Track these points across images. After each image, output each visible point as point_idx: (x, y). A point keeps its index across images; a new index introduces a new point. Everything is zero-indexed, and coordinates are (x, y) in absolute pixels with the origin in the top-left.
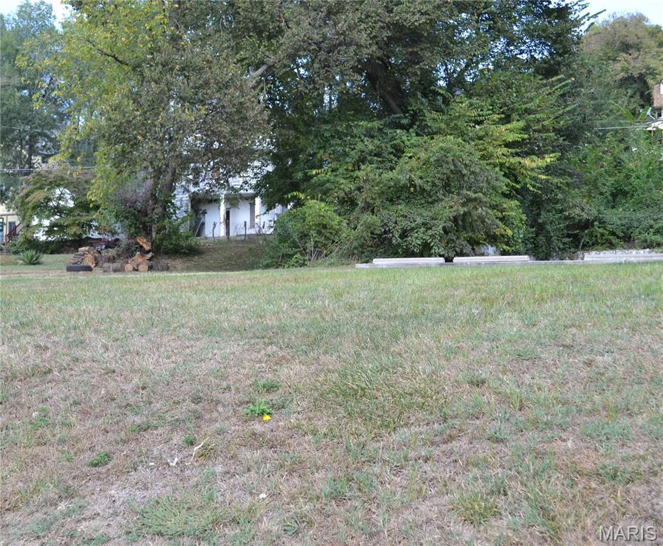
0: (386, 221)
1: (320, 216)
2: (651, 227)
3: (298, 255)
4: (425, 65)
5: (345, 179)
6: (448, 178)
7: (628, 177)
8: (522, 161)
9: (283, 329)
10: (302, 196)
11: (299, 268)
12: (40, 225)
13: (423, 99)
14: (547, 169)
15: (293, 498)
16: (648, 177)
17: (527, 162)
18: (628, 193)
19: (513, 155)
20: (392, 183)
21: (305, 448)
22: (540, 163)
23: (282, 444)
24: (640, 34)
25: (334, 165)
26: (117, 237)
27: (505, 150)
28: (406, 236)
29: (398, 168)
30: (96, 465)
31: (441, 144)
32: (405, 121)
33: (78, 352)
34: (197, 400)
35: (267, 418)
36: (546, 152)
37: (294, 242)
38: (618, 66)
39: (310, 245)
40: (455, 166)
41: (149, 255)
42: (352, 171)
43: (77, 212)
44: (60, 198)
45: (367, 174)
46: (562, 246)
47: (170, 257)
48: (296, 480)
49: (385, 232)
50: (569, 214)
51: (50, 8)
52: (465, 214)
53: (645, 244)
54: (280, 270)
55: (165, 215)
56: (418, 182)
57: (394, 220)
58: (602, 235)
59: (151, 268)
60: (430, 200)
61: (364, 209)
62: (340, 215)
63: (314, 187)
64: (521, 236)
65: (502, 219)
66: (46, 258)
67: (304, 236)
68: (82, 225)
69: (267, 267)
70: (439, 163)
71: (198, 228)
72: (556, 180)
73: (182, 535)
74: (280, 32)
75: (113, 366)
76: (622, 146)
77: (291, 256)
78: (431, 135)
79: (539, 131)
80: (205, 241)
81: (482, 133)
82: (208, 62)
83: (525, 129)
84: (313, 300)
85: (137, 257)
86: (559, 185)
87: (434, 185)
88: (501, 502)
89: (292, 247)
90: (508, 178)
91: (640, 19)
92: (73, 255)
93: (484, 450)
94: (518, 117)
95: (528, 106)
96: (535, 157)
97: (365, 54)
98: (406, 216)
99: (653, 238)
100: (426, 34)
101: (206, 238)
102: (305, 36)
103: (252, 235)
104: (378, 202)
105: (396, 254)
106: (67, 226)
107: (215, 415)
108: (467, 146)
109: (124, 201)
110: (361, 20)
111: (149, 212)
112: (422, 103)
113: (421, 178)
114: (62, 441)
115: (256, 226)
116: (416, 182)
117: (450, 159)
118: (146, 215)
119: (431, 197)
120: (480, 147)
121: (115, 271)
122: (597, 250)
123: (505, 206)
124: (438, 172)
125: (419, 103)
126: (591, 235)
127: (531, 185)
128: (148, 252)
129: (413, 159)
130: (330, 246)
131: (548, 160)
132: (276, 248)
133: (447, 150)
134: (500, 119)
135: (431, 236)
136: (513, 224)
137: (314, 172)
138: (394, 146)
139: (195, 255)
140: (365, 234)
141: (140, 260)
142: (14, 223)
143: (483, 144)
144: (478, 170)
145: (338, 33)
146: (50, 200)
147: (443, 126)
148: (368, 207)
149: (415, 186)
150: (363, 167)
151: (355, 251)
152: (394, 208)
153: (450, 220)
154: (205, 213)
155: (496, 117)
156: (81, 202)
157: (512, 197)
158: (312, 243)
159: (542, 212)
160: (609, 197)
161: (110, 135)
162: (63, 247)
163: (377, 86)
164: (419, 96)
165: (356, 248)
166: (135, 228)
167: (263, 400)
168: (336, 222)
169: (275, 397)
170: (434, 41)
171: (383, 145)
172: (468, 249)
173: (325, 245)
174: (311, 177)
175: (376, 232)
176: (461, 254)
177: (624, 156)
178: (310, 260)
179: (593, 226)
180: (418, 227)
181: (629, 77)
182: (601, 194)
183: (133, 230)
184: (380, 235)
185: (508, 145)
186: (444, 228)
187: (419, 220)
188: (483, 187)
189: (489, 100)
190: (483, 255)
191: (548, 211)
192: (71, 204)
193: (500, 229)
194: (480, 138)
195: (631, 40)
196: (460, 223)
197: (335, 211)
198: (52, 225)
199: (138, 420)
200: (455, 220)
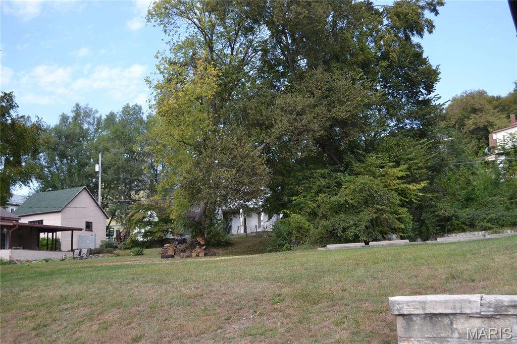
0: (334, 223)
1: (298, 222)
2: (485, 218)
3: (287, 244)
4: (351, 138)
5: (311, 201)
6: (366, 199)
7: (473, 190)
8: (408, 186)
9: (282, 277)
10: (288, 212)
11: (288, 251)
12: (140, 232)
13: (352, 156)
14: (423, 190)
15: (288, 324)
16: (484, 189)
17: (411, 186)
18: (474, 199)
19: (403, 183)
20: (336, 203)
21: (291, 311)
22: (418, 186)
23: (284, 310)
24: (482, 103)
25: (304, 194)
26: (183, 237)
27: (398, 181)
28: (345, 231)
29: (339, 194)
30: (227, 320)
31: (362, 181)
32: (342, 169)
33: (210, 288)
34: (256, 300)
35: (279, 304)
36: (422, 180)
37: (284, 237)
38: (471, 122)
39: (293, 239)
40: (370, 192)
41: (204, 247)
42: (314, 197)
43: (161, 224)
44: (151, 216)
45: (322, 199)
46: (435, 232)
47: (215, 248)
48: (288, 320)
49: (334, 230)
50: (438, 214)
51: (140, 108)
52: (377, 218)
53: (482, 228)
54: (278, 253)
55: (212, 224)
56: (350, 202)
57: (338, 223)
58: (458, 224)
59: (206, 255)
60: (357, 211)
61: (321, 218)
62: (309, 221)
63: (294, 206)
64: (411, 227)
65: (399, 219)
66: (146, 251)
67: (290, 234)
68: (163, 231)
69: (271, 251)
70: (361, 191)
71: (228, 229)
72: (428, 195)
73: (256, 334)
74: (272, 126)
75: (225, 292)
76: (470, 172)
77: (283, 245)
78: (357, 174)
79: (416, 169)
80: (232, 237)
81: (384, 173)
82: (235, 145)
83: (409, 169)
84: (293, 267)
85: (198, 249)
86: (431, 198)
87: (359, 203)
88: (345, 320)
89: (283, 240)
90: (402, 196)
91: (481, 94)
92: (161, 248)
93: (342, 308)
94: (404, 163)
95: (409, 156)
96: (414, 184)
97: (318, 135)
98: (345, 220)
99: (486, 224)
100: (350, 122)
101: (233, 235)
102: (285, 128)
103: (260, 232)
104: (329, 213)
105: (340, 242)
106: (156, 232)
107: (262, 304)
108: (376, 181)
109: (189, 218)
110: (314, 118)
111: (203, 223)
112: (351, 158)
113: (352, 199)
114: (214, 314)
115: (262, 227)
116: (349, 202)
117: (367, 189)
118: (201, 225)
119: (358, 209)
120: (384, 180)
121: (188, 257)
122: (455, 233)
123: (400, 211)
124: (361, 196)
125: (349, 157)
126: (451, 225)
127: (414, 199)
128: (203, 245)
129: (347, 189)
130: (304, 239)
131: (423, 185)
132: (274, 241)
133: (366, 184)
134: (394, 165)
135: (358, 231)
136: (405, 221)
137: (294, 198)
138: (336, 182)
139: (229, 246)
140: (323, 231)
141: (199, 250)
142: (119, 231)
143: (385, 179)
144: (382, 194)
145: (302, 126)
146: (144, 217)
147: (362, 170)
148: (324, 216)
149: (348, 204)
150: (320, 195)
151: (318, 241)
152: (338, 216)
153: (369, 222)
154: (231, 220)
155: (391, 164)
156: (163, 218)
157: (404, 206)
158: (295, 237)
159: (423, 213)
160: (464, 202)
161: (186, 186)
162: (152, 244)
163: (326, 150)
164: (349, 154)
165: (318, 239)
166: (195, 232)
167: (277, 299)
168: (307, 225)
169: (281, 298)
170: (354, 125)
171: (331, 182)
172: (380, 237)
173: (301, 238)
174: (292, 201)
175: (329, 230)
176: (376, 240)
177: (471, 178)
178: (293, 247)
179: (452, 220)
180: (351, 226)
181: (477, 128)
182: (458, 200)
183: (194, 234)
184: (331, 231)
185: (399, 178)
186: (366, 226)
187: (352, 222)
188: (386, 203)
189: (387, 154)
190: (390, 239)
191: (426, 212)
192: (156, 219)
193: (397, 224)
194: (383, 176)
195: (477, 106)
196: (374, 223)
197: (306, 219)
198: (146, 232)
199: (237, 307)
200: (372, 220)
